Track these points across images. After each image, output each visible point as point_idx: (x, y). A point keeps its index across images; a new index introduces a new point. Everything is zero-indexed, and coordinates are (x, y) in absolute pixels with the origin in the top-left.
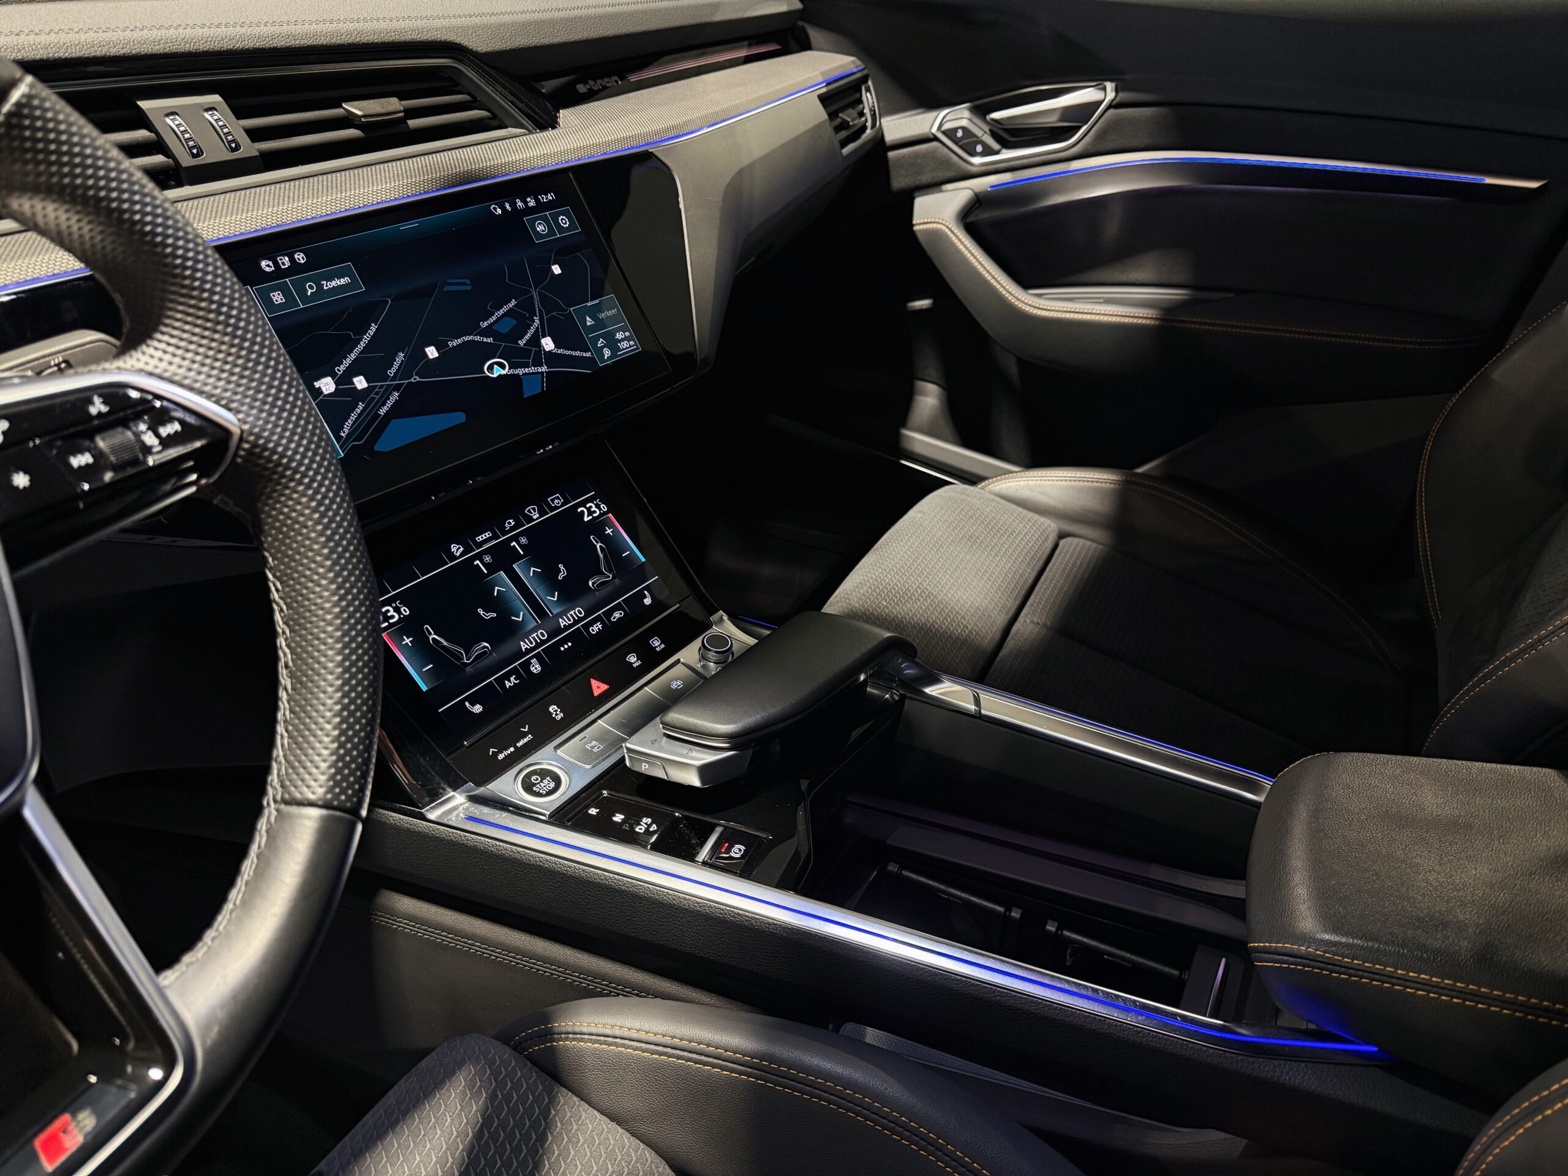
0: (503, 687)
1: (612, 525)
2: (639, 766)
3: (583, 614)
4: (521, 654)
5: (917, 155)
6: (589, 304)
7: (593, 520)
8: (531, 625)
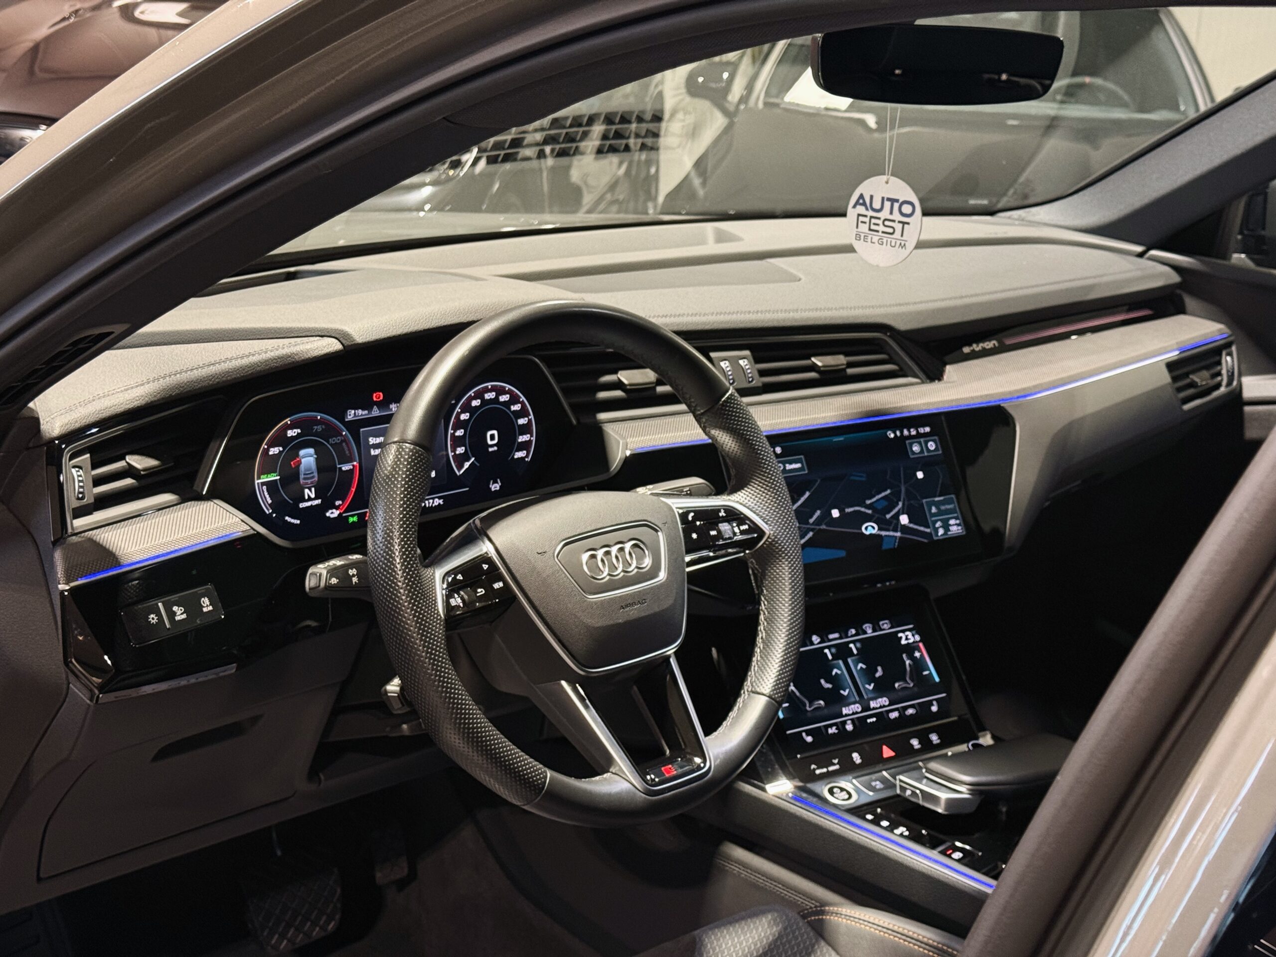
0: (827, 731)
1: (920, 651)
2: (905, 792)
3: (887, 703)
4: (842, 716)
5: (1271, 414)
6: (936, 499)
7: (908, 644)
8: (852, 700)
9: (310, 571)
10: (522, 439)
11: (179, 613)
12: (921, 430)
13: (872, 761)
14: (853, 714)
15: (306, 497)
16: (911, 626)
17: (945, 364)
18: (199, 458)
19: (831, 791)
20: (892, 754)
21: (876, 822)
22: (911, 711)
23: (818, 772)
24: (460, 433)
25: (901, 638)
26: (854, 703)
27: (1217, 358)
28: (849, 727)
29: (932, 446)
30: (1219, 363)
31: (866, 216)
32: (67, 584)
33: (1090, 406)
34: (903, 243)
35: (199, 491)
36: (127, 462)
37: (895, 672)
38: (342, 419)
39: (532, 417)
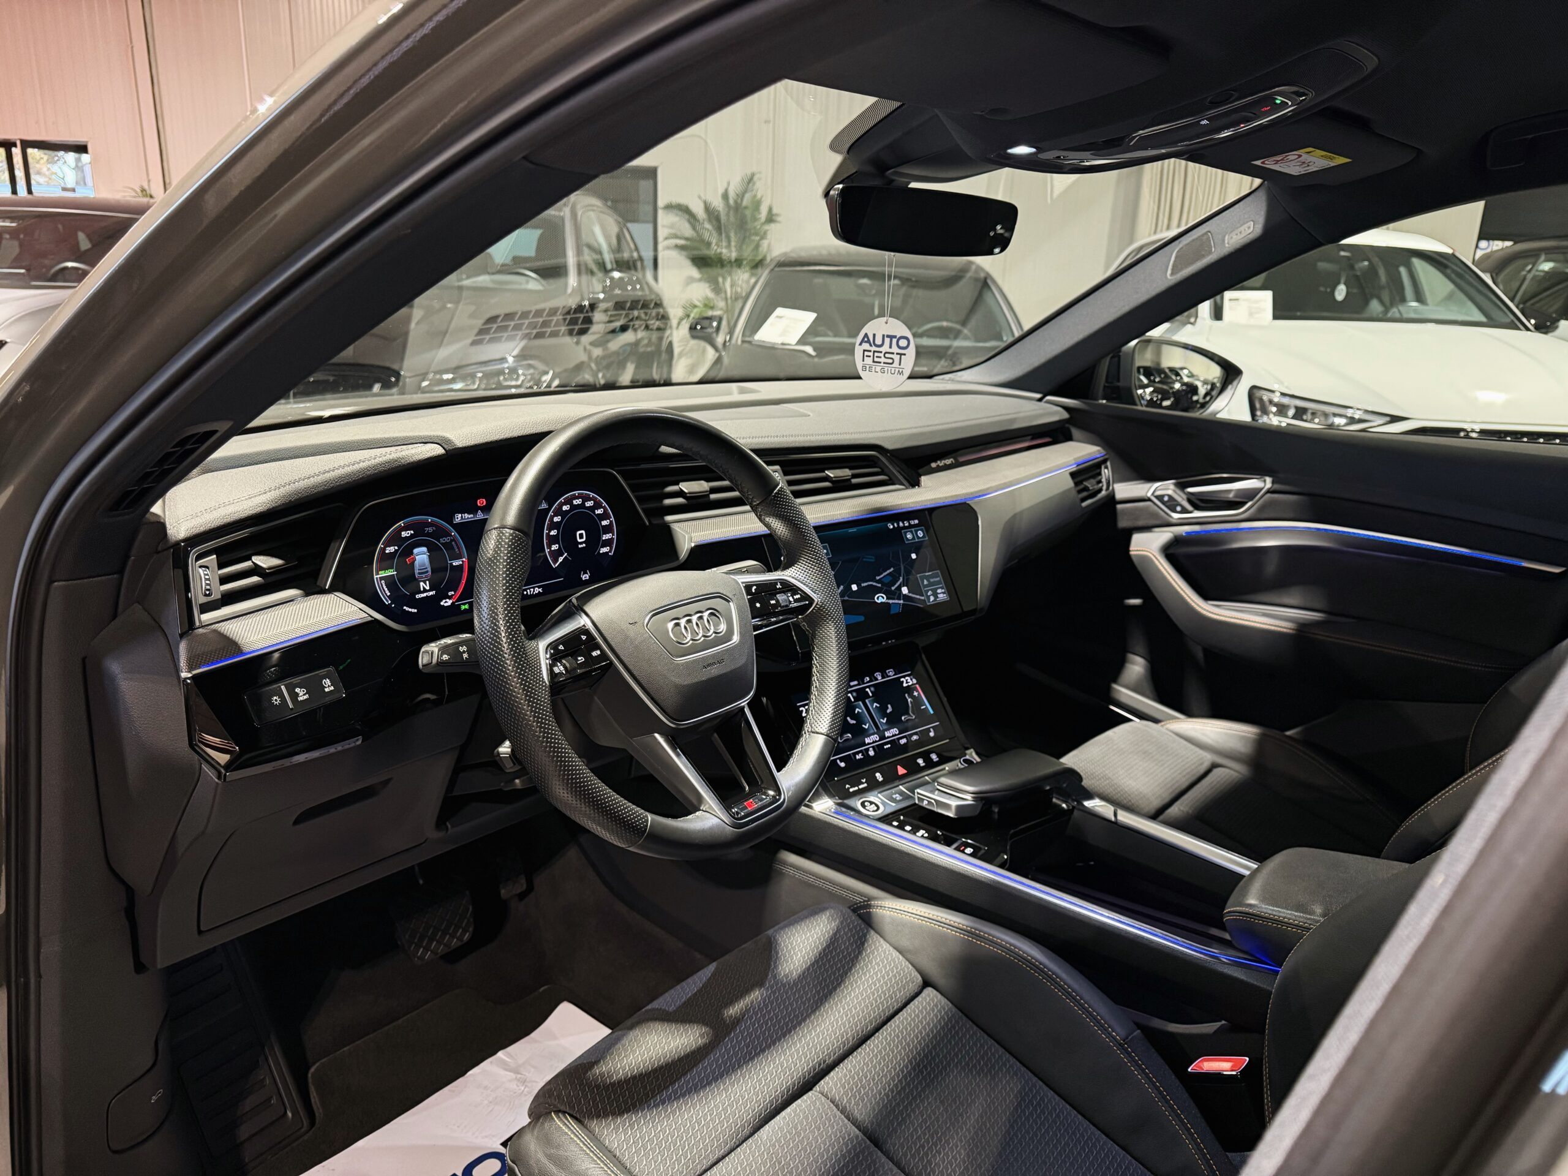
0: (855, 758)
1: (917, 691)
2: (923, 802)
3: (897, 733)
4: (865, 744)
5: (1136, 509)
6: (927, 574)
7: (908, 686)
8: (872, 731)
9: (423, 649)
10: (606, 537)
11: (301, 694)
12: (912, 522)
13: (891, 779)
14: (873, 742)
15: (422, 589)
16: (909, 672)
17: (920, 476)
18: (321, 556)
19: (863, 805)
20: (905, 771)
21: (901, 827)
22: (915, 737)
23: (851, 790)
24: (553, 533)
25: (903, 681)
26: (873, 734)
27: (1098, 471)
28: (872, 753)
29: (920, 534)
30: (1100, 474)
31: (870, 351)
32: (189, 672)
33: (1026, 503)
34: (901, 370)
35: (322, 586)
36: (253, 562)
37: (902, 708)
38: (450, 521)
39: (612, 519)
